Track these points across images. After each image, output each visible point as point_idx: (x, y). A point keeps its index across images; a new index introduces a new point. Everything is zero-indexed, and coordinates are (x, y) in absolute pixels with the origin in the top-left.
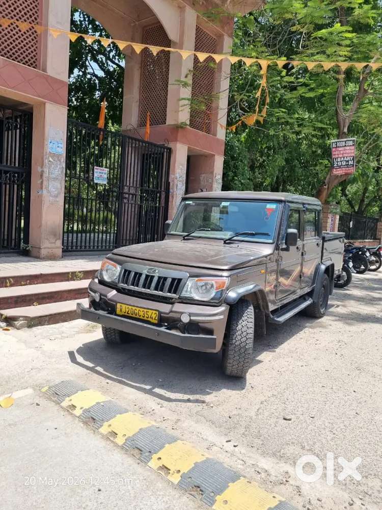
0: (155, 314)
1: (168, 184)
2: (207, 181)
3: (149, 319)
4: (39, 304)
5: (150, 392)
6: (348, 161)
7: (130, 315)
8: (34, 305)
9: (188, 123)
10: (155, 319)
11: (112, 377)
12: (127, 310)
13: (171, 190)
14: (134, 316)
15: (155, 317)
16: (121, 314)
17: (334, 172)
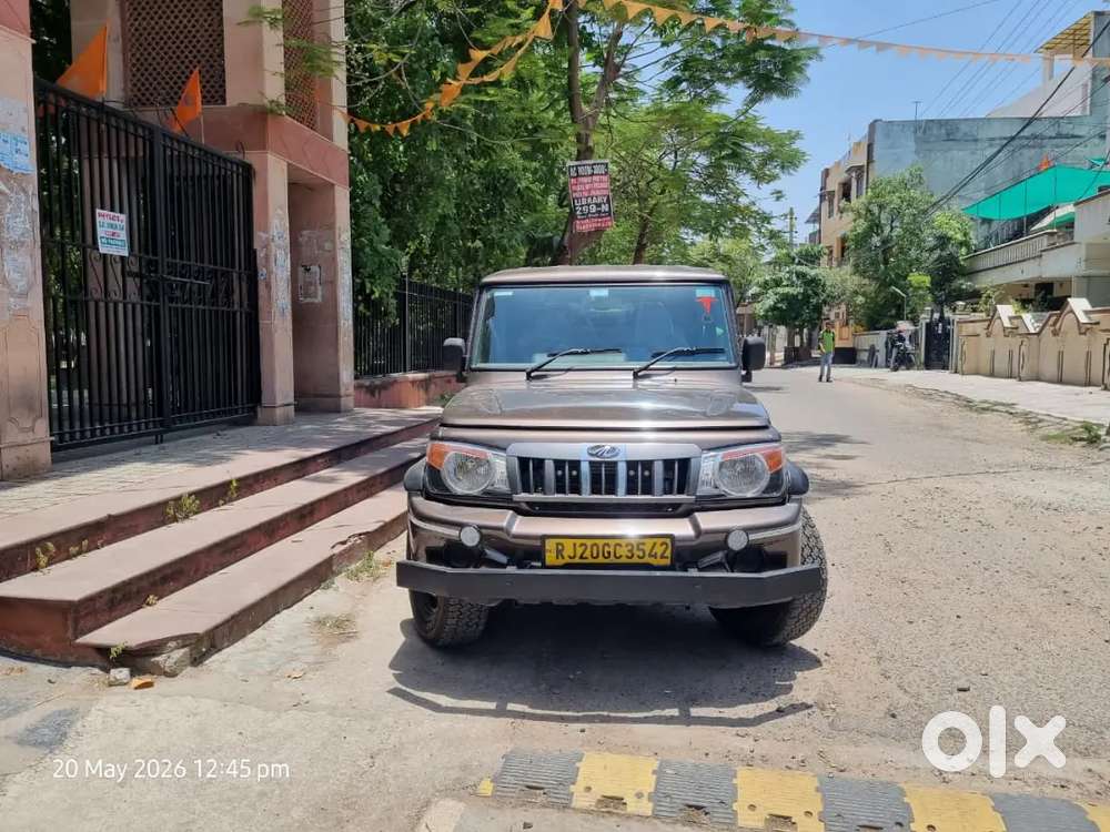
0: (662, 545)
1: (251, 254)
2: (321, 247)
3: (647, 560)
4: (161, 598)
5: (687, 720)
6: (598, 205)
7: (590, 560)
8: (148, 604)
9: (283, 100)
10: (662, 557)
11: (569, 716)
12: (580, 551)
13: (262, 271)
14: (601, 560)
15: (665, 552)
16: (561, 562)
17: (578, 227)
